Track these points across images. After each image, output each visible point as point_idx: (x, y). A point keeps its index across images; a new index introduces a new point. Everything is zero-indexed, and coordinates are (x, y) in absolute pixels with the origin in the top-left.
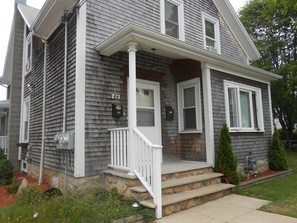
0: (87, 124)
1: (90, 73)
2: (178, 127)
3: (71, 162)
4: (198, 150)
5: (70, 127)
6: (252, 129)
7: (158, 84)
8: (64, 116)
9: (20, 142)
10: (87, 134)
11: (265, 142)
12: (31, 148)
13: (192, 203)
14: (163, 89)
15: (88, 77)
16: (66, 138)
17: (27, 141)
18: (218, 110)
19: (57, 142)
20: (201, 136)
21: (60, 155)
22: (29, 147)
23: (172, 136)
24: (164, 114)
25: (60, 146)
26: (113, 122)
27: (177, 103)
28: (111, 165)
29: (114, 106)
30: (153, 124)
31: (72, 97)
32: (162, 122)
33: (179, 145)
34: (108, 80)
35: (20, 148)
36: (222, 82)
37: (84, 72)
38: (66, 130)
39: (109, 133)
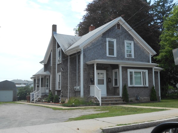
0: (84, 84)
1: (84, 70)
2: (113, 85)
3: (80, 94)
4: (118, 92)
5: (79, 85)
6: (142, 85)
7: (106, 71)
8: (77, 81)
9: (56, 90)
10: (84, 87)
11: (149, 90)
12: (62, 92)
13: (110, 104)
14: (107, 72)
15: (84, 71)
16: (78, 88)
17: (60, 89)
18: (125, 79)
19: (75, 89)
20: (118, 88)
21: (76, 93)
22: (61, 91)
23: (110, 88)
24: (107, 80)
25: (76, 90)
26: (91, 83)
27: (112, 76)
28: (90, 95)
29: (91, 79)
30: (104, 84)
31: (79, 76)
32: (107, 83)
33: (113, 91)
34: (89, 71)
35: (56, 92)
36: (127, 70)
37: (83, 70)
38: (78, 86)
39: (90, 86)
